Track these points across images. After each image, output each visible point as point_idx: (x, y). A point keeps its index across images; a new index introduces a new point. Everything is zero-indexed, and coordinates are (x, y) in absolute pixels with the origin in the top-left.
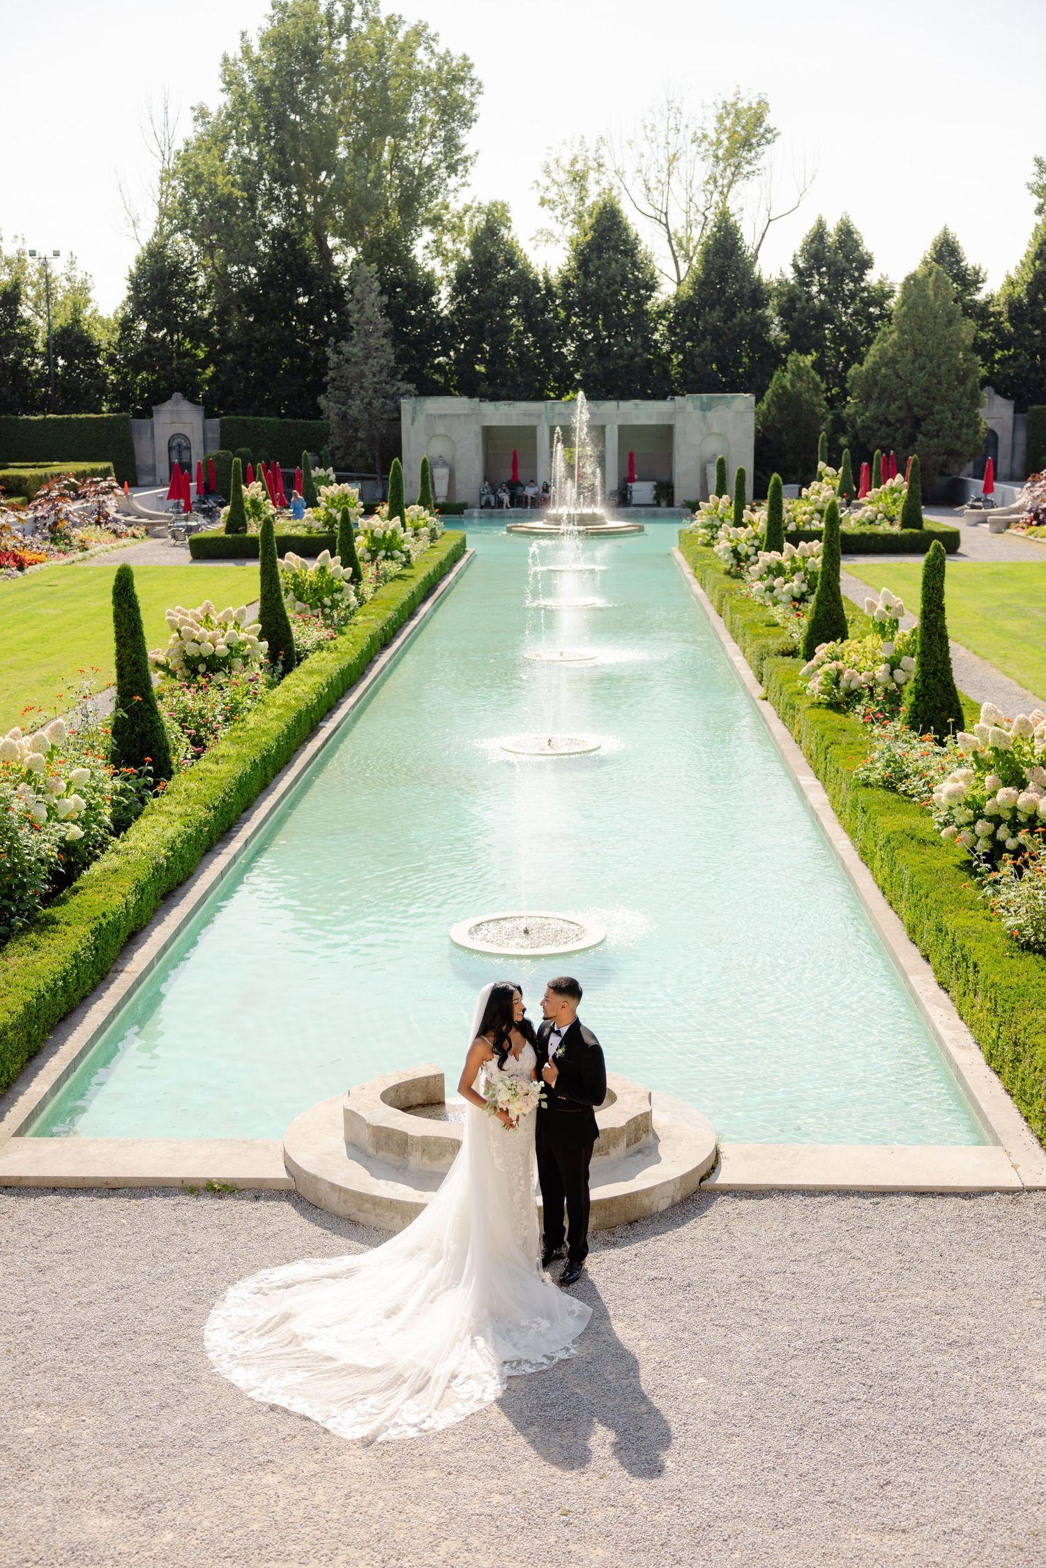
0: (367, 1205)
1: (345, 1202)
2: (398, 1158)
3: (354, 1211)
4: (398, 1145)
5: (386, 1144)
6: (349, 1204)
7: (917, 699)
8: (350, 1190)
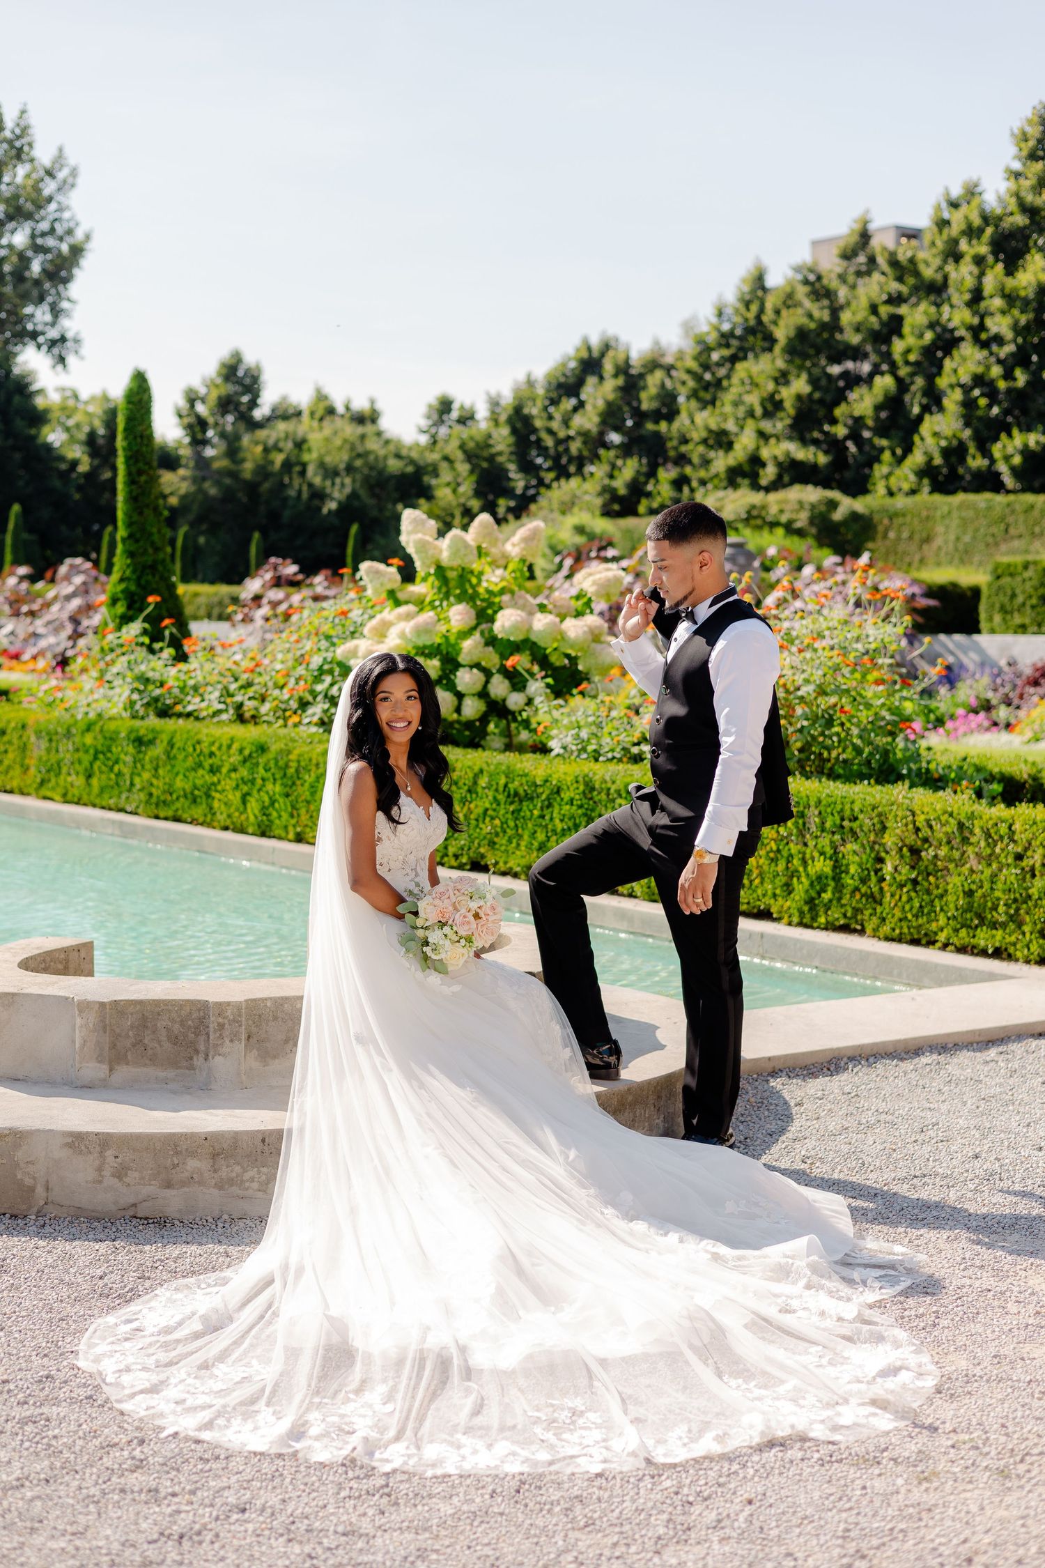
0: (192, 1164)
1: (120, 1174)
2: (171, 1073)
3: (151, 1189)
4: (174, 1039)
5: (138, 1042)
6: (133, 1176)
7: (129, 607)
8: (138, 1137)
